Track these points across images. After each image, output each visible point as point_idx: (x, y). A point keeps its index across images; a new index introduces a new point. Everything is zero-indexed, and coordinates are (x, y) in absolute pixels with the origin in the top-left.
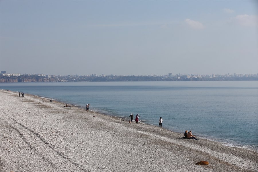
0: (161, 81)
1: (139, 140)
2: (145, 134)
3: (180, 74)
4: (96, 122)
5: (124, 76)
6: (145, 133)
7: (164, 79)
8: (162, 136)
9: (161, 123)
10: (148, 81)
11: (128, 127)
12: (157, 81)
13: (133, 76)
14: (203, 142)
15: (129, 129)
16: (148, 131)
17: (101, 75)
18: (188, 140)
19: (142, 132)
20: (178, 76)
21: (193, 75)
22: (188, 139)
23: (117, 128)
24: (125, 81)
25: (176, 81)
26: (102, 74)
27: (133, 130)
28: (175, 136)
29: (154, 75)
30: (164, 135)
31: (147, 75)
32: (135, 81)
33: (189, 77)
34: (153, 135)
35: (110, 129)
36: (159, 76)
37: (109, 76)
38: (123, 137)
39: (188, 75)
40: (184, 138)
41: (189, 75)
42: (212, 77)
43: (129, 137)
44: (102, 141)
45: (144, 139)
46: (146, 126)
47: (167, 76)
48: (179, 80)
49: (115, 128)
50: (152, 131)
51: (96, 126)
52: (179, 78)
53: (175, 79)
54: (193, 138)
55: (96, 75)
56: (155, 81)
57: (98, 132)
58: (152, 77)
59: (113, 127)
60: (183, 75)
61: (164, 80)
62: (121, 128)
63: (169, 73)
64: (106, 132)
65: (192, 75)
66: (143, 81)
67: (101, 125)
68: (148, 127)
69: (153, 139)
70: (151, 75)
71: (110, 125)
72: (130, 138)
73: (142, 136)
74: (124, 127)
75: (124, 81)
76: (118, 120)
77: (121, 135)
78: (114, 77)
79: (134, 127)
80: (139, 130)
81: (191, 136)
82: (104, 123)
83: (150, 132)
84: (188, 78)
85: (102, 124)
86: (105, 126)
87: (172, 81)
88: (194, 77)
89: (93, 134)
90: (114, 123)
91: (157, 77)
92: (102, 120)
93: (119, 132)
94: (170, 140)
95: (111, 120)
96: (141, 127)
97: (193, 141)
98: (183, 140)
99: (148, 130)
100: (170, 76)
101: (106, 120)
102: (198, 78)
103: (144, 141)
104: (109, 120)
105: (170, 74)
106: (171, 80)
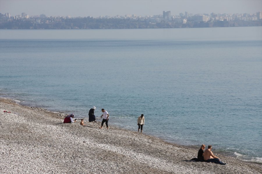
0: (146, 28)
1: (102, 165)
2: (114, 151)
3: (186, 13)
4: (9, 125)
5: (70, 17)
6: (114, 149)
7: (154, 23)
8: (149, 154)
9: (142, 126)
10: (120, 28)
11: (79, 134)
12: (140, 28)
13: (89, 17)
14: (236, 171)
15: (80, 140)
16: (120, 144)
17: (19, 16)
18: (203, 166)
19: (108, 147)
20: (183, 18)
21: (216, 16)
22: (204, 163)
23: (55, 137)
24: (72, 28)
25: (178, 27)
26: (23, 14)
27: (88, 141)
28: (176, 155)
29: (133, 15)
30: (152, 153)
31: (118, 16)
32: (92, 28)
33: (206, 19)
34: (130, 153)
35: (41, 140)
36: (142, 18)
37: (36, 18)
38: (68, 160)
39: (205, 15)
40: (194, 160)
41: (207, 15)
42: (256, 19)
43: (80, 160)
44: (23, 171)
45: (112, 163)
46: (116, 133)
47: (159, 17)
48: (184, 26)
49: (50, 139)
50: (128, 143)
51: (9, 134)
52: (185, 21)
53: (177, 24)
54: (216, 161)
55: (10, 16)
56: (135, 28)
57: (14, 147)
58: (129, 19)
59: (47, 135)
60: (193, 15)
61: (152, 27)
62: (63, 138)
63: (164, 12)
64: (31, 147)
65: (212, 14)
66: (109, 28)
67: (20, 131)
68: (120, 136)
69: (130, 163)
70: (126, 16)
71: (40, 131)
72: (82, 162)
73: (107, 156)
74: (69, 136)
75: (68, 29)
76: (59, 120)
77: (63, 154)
78: (49, 19)
79: (91, 135)
80: (102, 143)
81: (211, 157)
82: (28, 127)
83: (125, 146)
84: (204, 20)
85: (23, 128)
86: (30, 134)
87: (171, 28)
88: (217, 18)
89: (3, 153)
90: (48, 126)
91: (139, 20)
92: (23, 118)
93: (60, 147)
94: (165, 164)
95: (43, 118)
96: (105, 136)
97: (215, 167)
98: (193, 164)
99: (120, 141)
100: (166, 17)
101: (32, 119)
102: (225, 20)
103: (111, 169)
104: (38, 118)
105: (166, 14)
106: (168, 26)
